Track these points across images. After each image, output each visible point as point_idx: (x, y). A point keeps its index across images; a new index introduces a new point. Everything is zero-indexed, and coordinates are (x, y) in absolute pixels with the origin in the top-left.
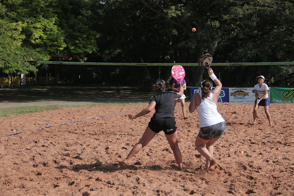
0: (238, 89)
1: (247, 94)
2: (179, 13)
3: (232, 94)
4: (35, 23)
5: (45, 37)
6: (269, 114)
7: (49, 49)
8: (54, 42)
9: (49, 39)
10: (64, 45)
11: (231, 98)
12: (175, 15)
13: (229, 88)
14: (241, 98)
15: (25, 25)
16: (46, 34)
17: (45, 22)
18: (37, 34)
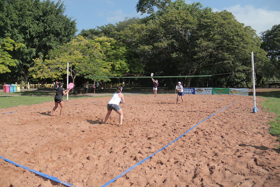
0: (199, 88)
1: (202, 91)
2: (177, 55)
3: (196, 91)
4: (117, 62)
5: (120, 67)
6: (183, 99)
7: (122, 72)
8: (124, 69)
9: (122, 68)
10: (129, 70)
11: (196, 92)
12: (175, 56)
13: (195, 88)
14: (200, 92)
15: (112, 63)
16: (121, 66)
17: (120, 61)
18: (117, 66)
